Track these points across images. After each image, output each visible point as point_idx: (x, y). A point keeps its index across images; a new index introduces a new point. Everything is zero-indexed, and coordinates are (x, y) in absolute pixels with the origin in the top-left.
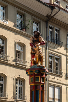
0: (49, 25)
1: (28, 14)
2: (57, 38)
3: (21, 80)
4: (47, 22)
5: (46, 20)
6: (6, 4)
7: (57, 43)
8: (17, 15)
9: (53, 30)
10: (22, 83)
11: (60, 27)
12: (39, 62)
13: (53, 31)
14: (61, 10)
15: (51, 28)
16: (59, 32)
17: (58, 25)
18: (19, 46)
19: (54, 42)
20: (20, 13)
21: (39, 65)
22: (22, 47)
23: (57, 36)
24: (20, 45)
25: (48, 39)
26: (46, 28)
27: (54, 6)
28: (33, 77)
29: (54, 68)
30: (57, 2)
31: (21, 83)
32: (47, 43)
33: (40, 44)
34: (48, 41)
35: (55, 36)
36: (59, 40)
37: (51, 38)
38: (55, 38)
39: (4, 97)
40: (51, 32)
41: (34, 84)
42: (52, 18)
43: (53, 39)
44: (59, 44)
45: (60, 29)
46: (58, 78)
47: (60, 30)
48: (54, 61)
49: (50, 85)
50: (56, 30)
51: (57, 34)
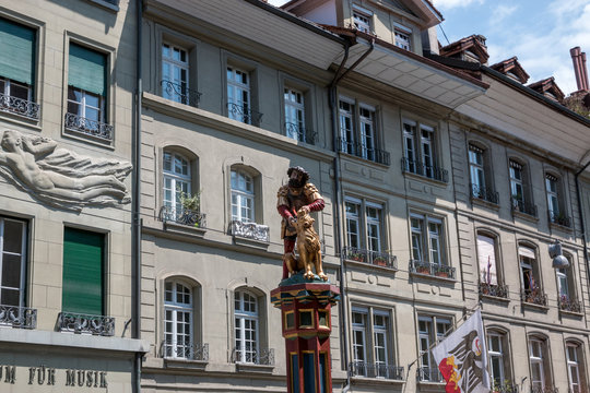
0: (341, 97)
2: (368, 140)
3: (251, 294)
4: (331, 88)
5: (328, 82)
6: (190, 40)
7: (370, 157)
8: (229, 74)
10: (256, 307)
11: (378, 102)
12: (308, 262)
13: (354, 117)
14: (376, 48)
15: (346, 106)
16: (373, 120)
17: (370, 95)
18: (240, 178)
19: (358, 154)
20: (238, 67)
21: (310, 273)
22: (248, 179)
23: (368, 132)
24: (243, 175)
25: (337, 147)
27: (352, 35)
28: (292, 312)
29: (363, 245)
30: (361, 19)
31: (253, 306)
32: (335, 159)
33: (308, 207)
34: (339, 154)
35: (363, 132)
36: (375, 144)
37: (349, 140)
38: (363, 140)
39: (194, 359)
40: (347, 120)
41: (296, 335)
42: (350, 74)
43: (357, 144)
44: (377, 161)
45: (376, 107)
46: (382, 280)
47: (377, 111)
48: (362, 221)
49: (352, 305)
50: (366, 113)
51: (367, 126)
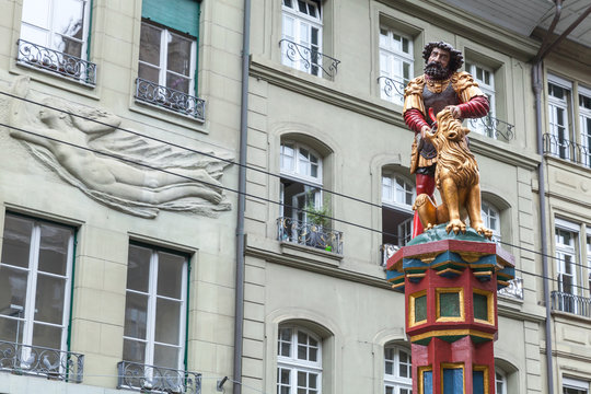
0: (550, 78)
1: (435, 29)
4: (534, 64)
8: (382, 39)
9: (569, 101)
18: (397, 186)
21: (458, 222)
24: (400, 182)
25: (543, 147)
26: (534, 91)
29: (581, 290)
32: (539, 164)
34: (546, 158)
35: (583, 130)
37: (561, 139)
40: (560, 111)
42: (563, 43)
43: (574, 144)
49: (565, 376)
50: (587, 102)
